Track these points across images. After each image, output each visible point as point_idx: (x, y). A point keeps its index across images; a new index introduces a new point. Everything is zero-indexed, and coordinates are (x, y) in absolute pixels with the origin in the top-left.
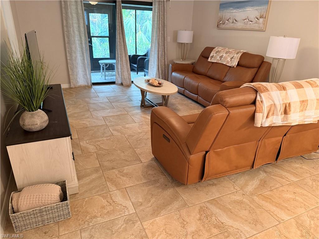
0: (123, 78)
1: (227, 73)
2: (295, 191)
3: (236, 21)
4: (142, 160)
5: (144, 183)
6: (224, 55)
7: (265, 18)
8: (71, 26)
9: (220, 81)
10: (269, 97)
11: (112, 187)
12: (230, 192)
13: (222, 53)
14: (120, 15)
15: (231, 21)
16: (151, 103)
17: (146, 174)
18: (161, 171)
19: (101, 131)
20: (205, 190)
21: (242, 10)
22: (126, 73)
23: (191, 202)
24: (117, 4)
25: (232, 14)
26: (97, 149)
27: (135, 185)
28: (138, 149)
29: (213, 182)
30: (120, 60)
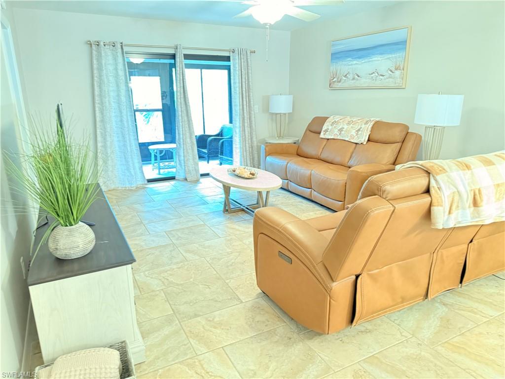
0: (187, 170)
1: (353, 153)
2: (499, 332)
3: (358, 76)
4: (242, 297)
5: (251, 337)
6: (346, 127)
7: (403, 69)
8: (107, 96)
9: (342, 165)
10: (449, 180)
11: (200, 348)
12: (397, 343)
13: (342, 124)
14: (181, 75)
15: (350, 76)
16: (240, 206)
17: (253, 321)
18: (277, 315)
19: (167, 254)
20: (355, 342)
21: (366, 60)
22: (191, 162)
23: (337, 363)
24: (178, 59)
25: (350, 66)
26: (164, 285)
27: (239, 341)
28: (232, 281)
29: (364, 327)
30: (182, 144)
